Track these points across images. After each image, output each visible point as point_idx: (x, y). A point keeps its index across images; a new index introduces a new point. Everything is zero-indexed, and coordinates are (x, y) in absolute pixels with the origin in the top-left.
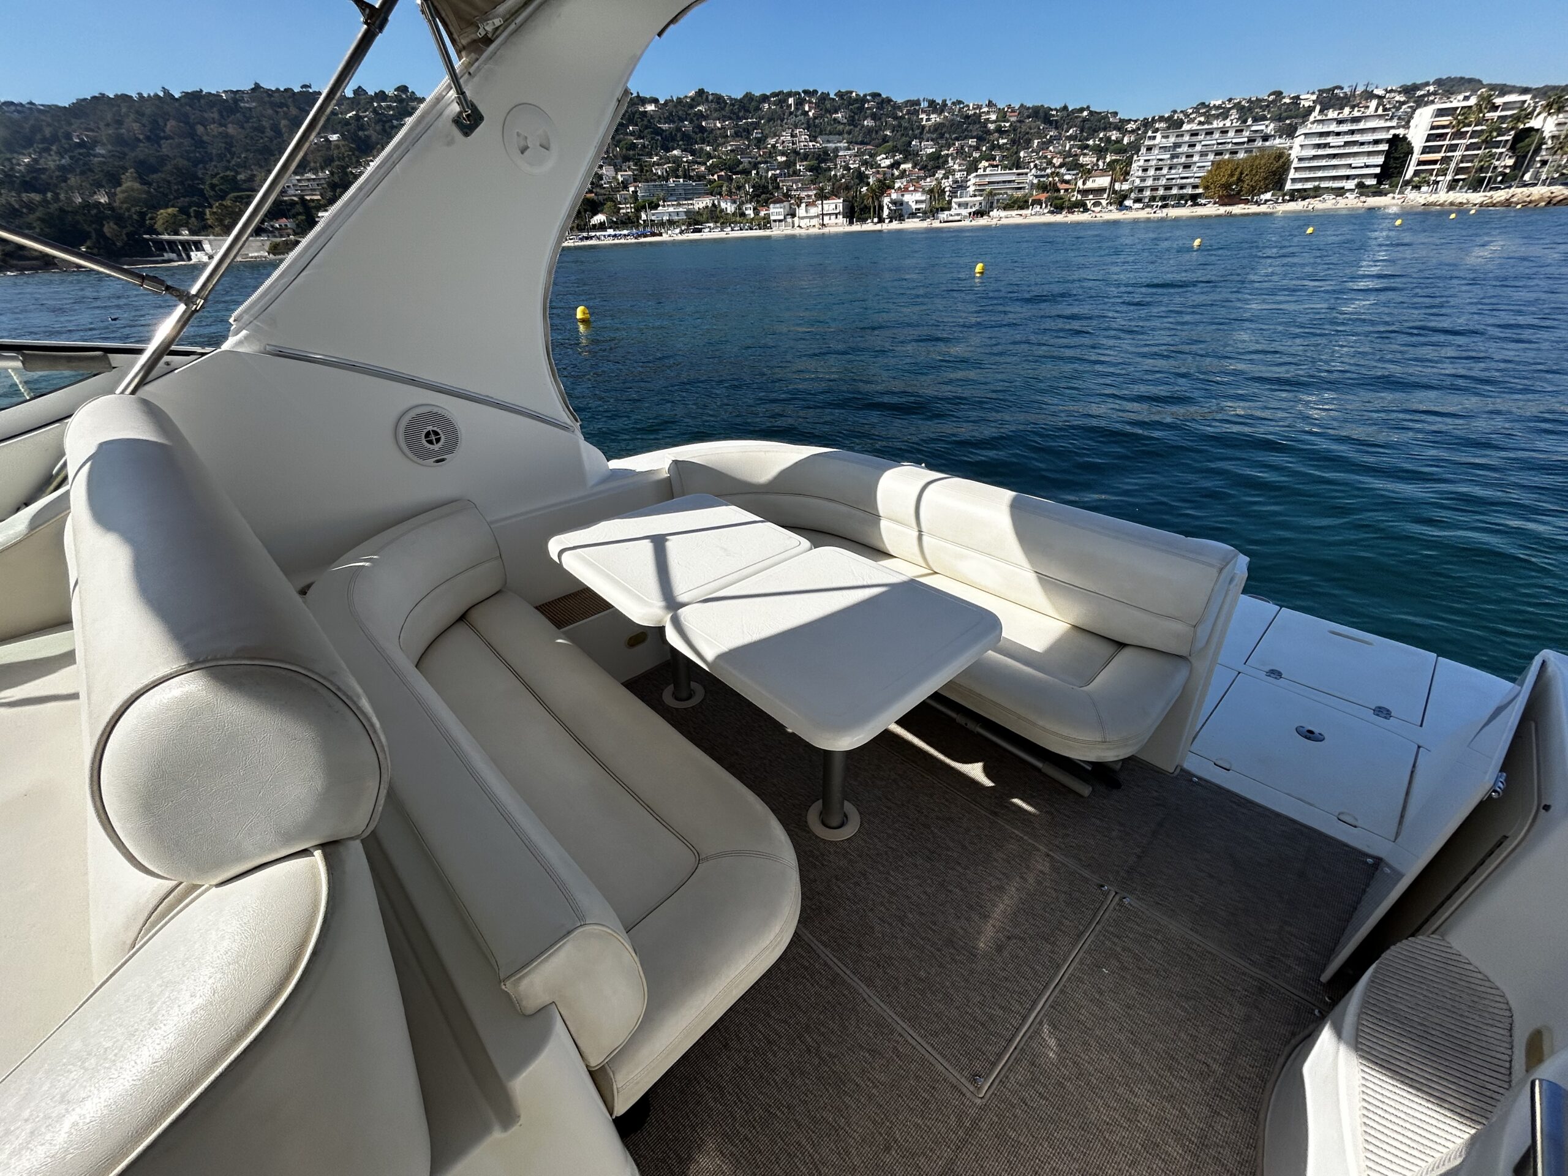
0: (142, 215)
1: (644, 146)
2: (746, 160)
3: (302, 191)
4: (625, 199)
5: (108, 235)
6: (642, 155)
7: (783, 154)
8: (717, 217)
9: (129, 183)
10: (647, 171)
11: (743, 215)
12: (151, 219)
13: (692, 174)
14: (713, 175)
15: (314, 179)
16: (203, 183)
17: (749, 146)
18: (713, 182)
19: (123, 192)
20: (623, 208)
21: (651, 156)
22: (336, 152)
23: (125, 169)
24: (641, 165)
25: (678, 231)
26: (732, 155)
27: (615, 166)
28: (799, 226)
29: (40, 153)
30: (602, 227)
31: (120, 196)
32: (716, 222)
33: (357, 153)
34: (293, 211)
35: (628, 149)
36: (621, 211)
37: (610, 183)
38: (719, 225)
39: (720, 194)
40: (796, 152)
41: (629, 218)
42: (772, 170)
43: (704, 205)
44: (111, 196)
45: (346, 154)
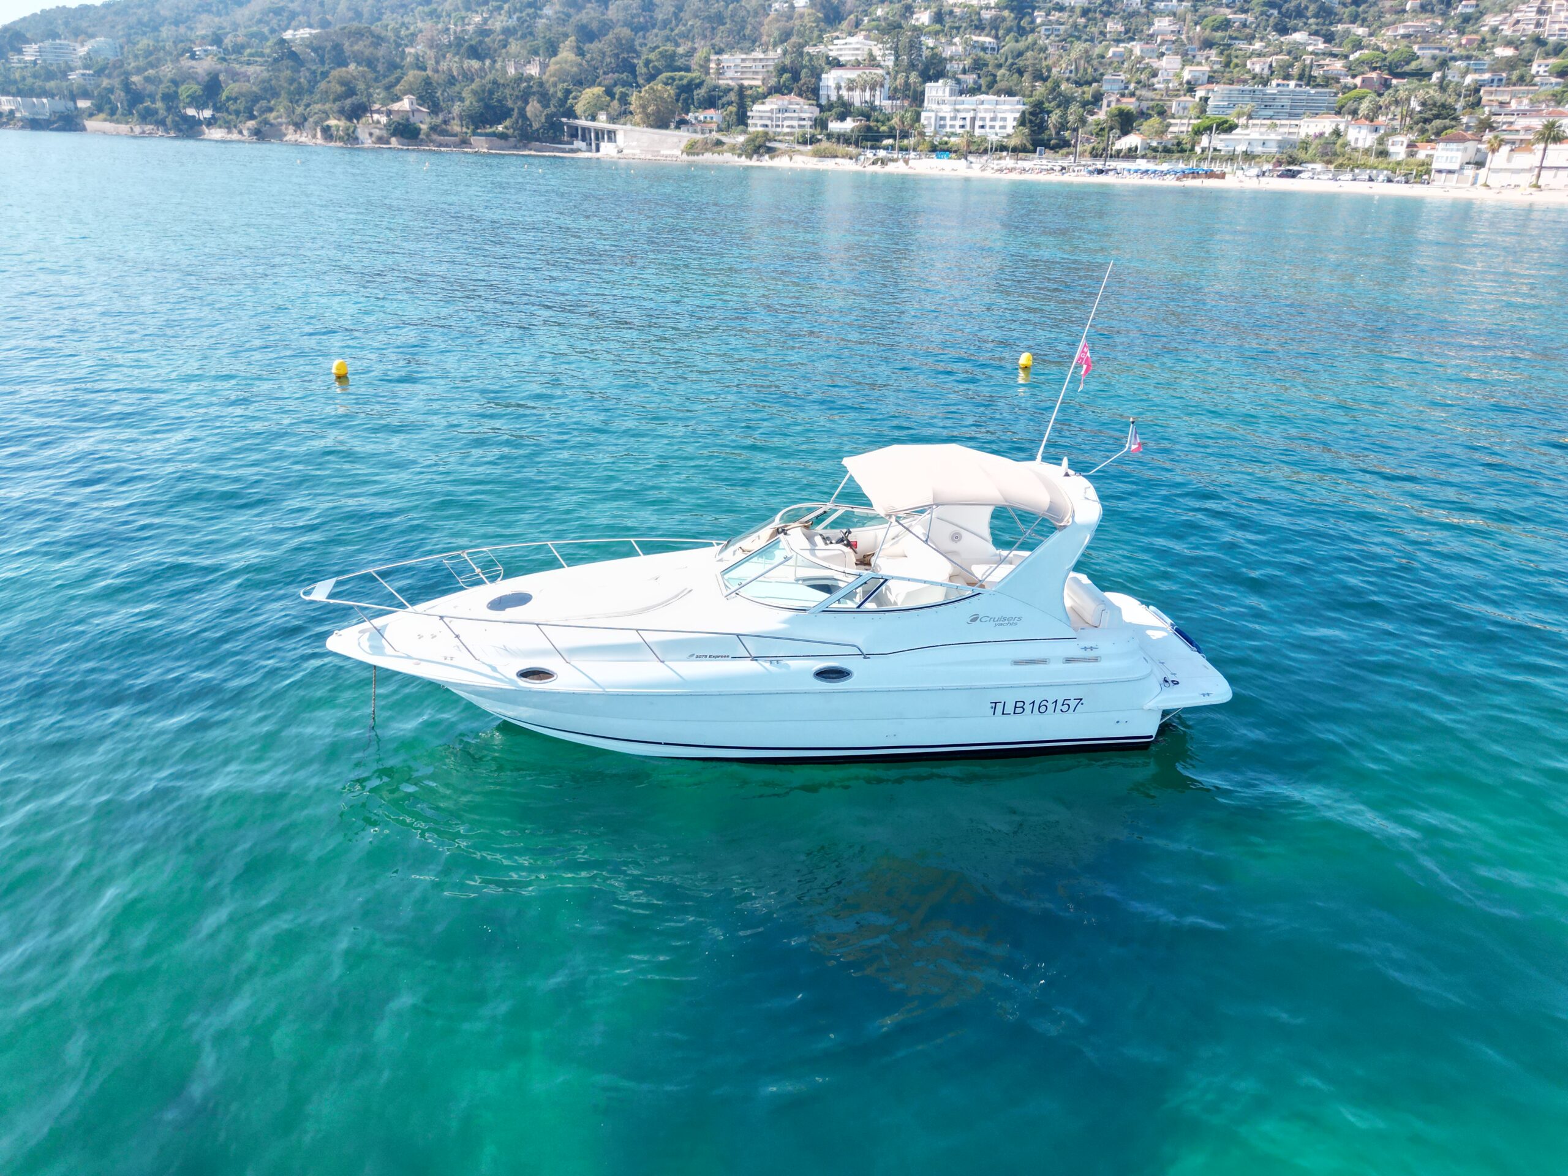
0: (568, 92)
1: (1244, 25)
2: (1429, 53)
3: (742, 73)
4: (1185, 108)
5: (529, 114)
6: (1236, 38)
7: (1509, 43)
8: (1335, 154)
9: (566, 54)
10: (1237, 65)
11: (1383, 154)
12: (575, 98)
13: (1315, 73)
14: (1354, 77)
15: (761, 60)
16: (639, 57)
17: (1441, 29)
18: (1350, 89)
19: (557, 63)
20: (1176, 125)
21: (1250, 39)
22: (798, 22)
23: (566, 36)
24: (1229, 56)
25: (1255, 171)
26: (1404, 42)
27: (1185, 54)
28: (1486, 185)
29: (492, 12)
30: (1131, 154)
31: (552, 68)
32: (1329, 162)
33: (822, 24)
34: (725, 100)
35: (1215, 29)
36: (1171, 129)
37: (1167, 81)
38: (1332, 167)
39: (1354, 113)
40: (1539, 41)
41: (1179, 144)
42: (1476, 71)
43: (1318, 131)
44: (544, 66)
45: (809, 25)
